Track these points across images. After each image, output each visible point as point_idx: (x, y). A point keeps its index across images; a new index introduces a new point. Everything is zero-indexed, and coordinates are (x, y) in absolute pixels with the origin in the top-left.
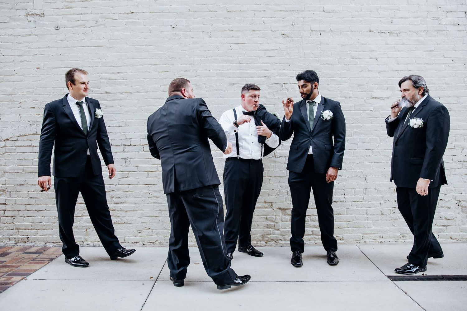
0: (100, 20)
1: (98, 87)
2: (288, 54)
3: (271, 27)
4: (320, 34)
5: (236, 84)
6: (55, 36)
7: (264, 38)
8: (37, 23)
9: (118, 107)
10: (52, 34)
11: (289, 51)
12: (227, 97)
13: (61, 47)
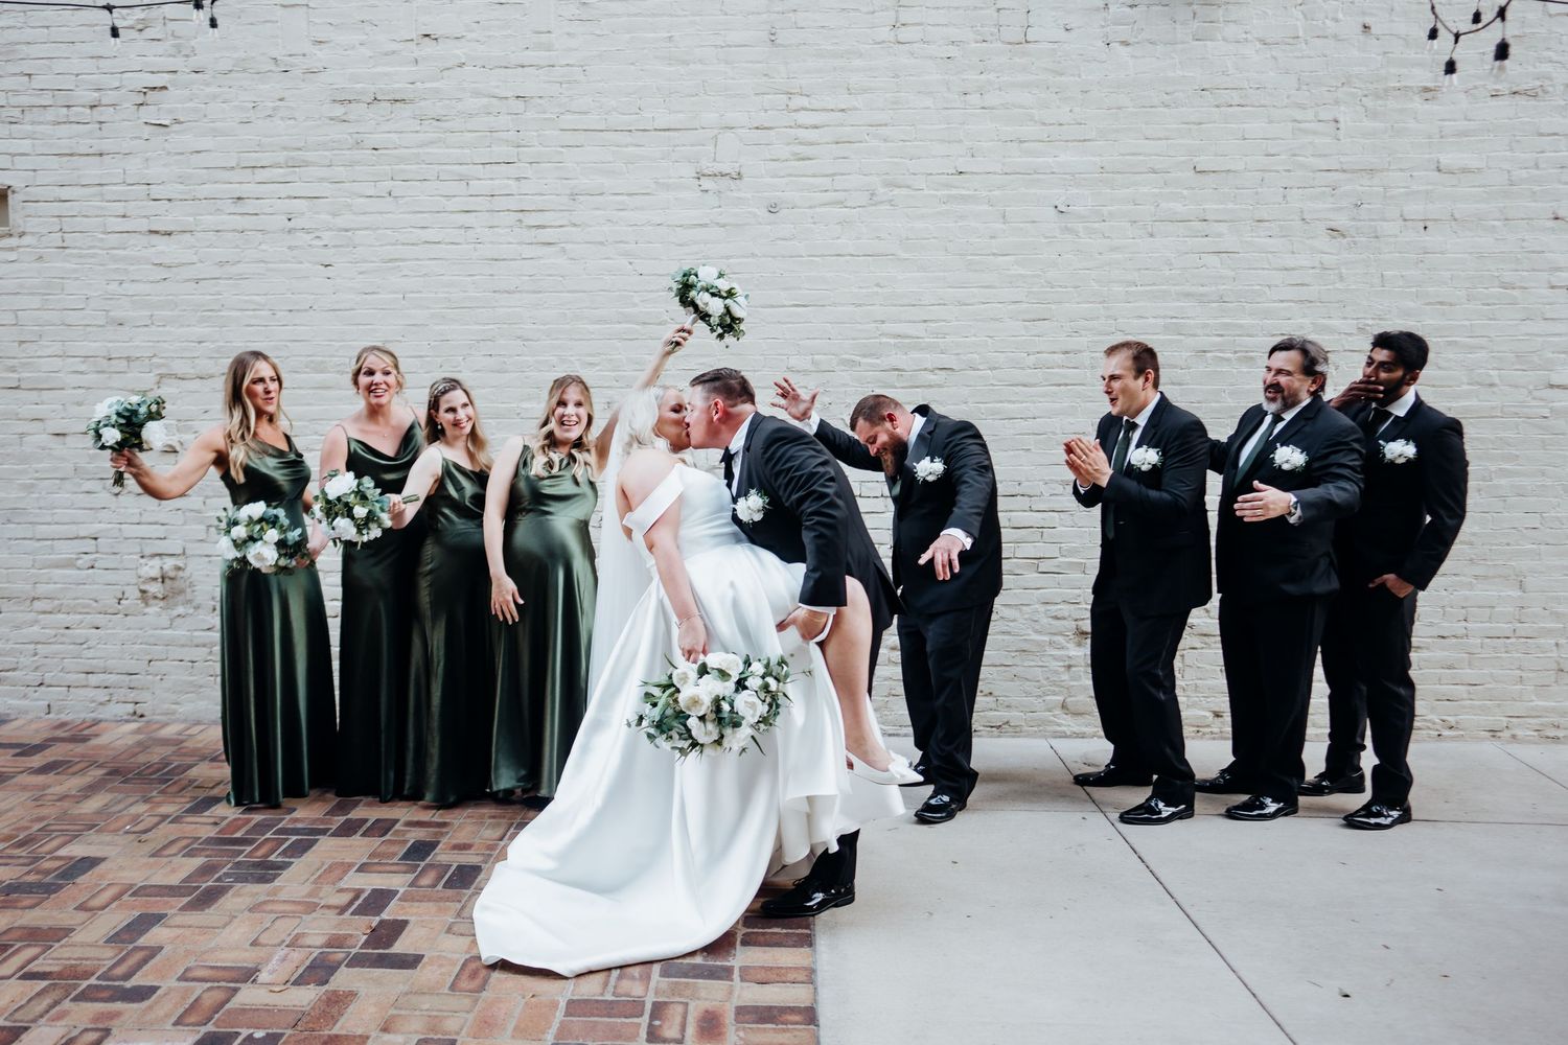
0: (881, 190)
1: (874, 355)
2: (1341, 278)
3: (1302, 212)
4: (1425, 228)
5: (1209, 352)
6: (769, 228)
7: (1283, 239)
8: (723, 195)
10: (760, 224)
11: (1343, 271)
12: (1188, 384)
13: (783, 257)
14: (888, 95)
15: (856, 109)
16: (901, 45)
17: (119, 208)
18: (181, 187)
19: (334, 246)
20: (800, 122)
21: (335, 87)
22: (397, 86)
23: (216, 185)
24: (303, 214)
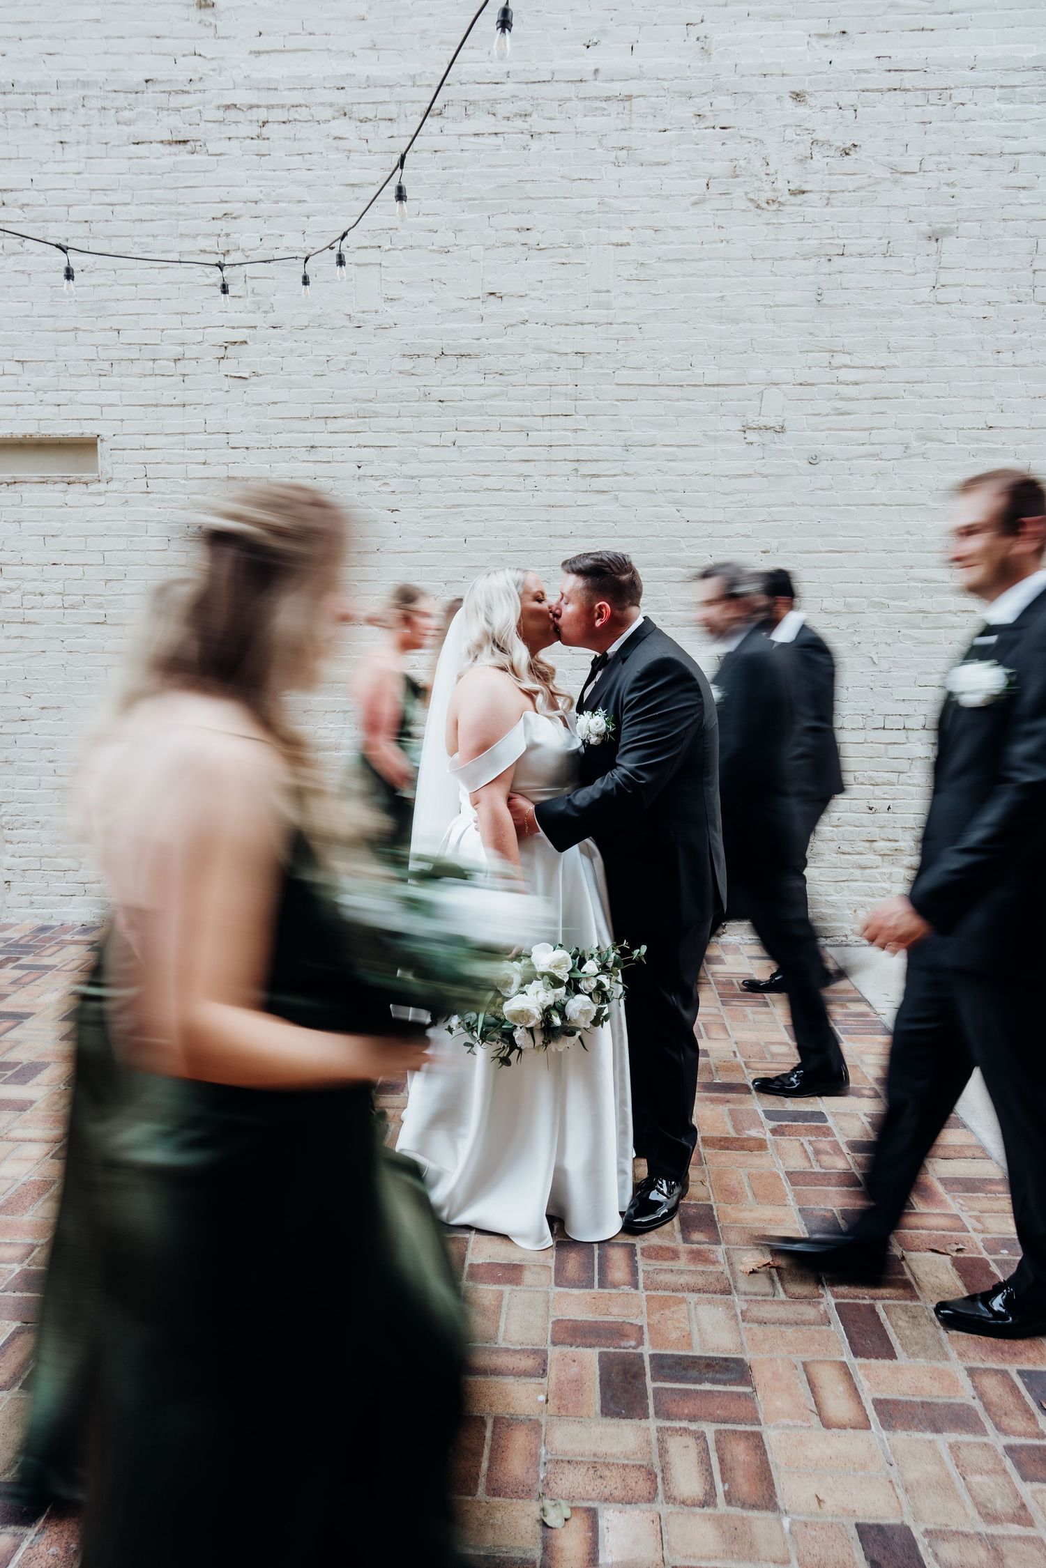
0: (915, 444)
1: (902, 598)
6: (809, 478)
8: (767, 448)
9: (944, 643)
10: (801, 474)
13: (821, 506)
14: (926, 353)
15: (895, 366)
16: (939, 306)
17: (200, 456)
18: (258, 436)
19: (401, 493)
20: (841, 379)
21: (405, 342)
22: (463, 341)
23: (292, 435)
24: (372, 462)
